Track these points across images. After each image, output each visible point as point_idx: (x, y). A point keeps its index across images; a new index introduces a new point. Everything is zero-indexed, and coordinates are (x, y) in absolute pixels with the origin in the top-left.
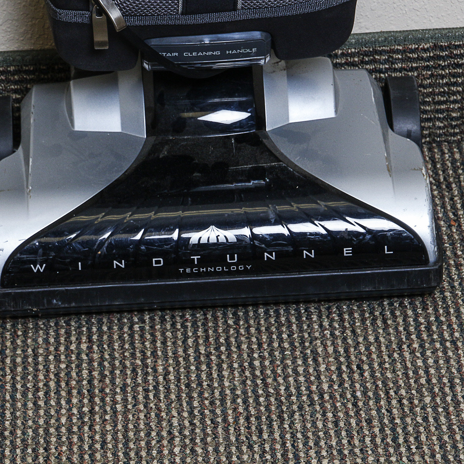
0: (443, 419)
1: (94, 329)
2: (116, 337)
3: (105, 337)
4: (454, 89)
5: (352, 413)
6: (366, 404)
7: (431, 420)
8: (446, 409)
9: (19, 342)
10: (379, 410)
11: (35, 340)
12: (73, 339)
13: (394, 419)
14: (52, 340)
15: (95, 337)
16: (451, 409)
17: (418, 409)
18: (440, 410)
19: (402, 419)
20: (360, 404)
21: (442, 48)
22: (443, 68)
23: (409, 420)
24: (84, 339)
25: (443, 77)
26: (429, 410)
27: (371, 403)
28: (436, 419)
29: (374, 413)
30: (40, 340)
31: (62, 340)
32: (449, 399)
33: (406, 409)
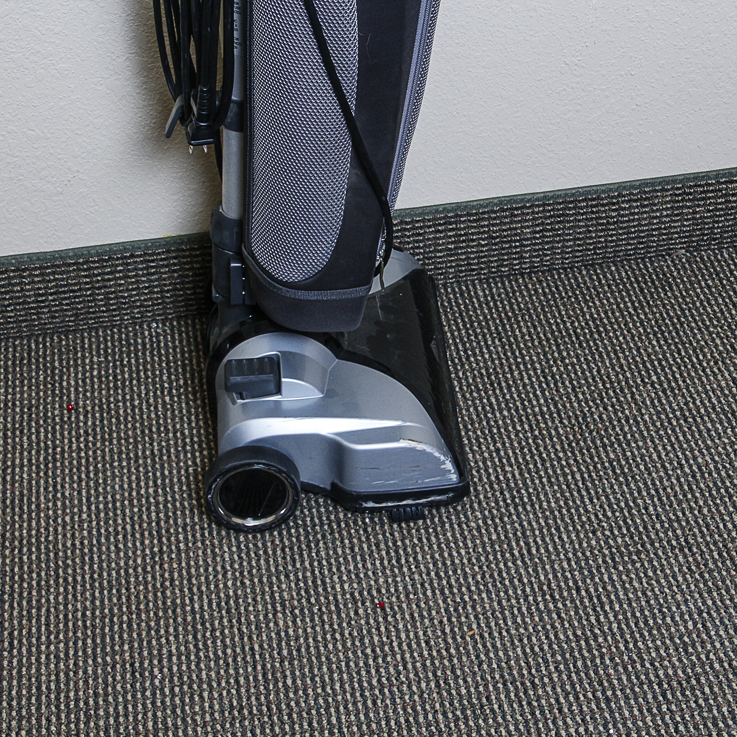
0: (433, 539)
1: (158, 474)
2: (175, 480)
3: (167, 481)
4: (417, 251)
5: (363, 539)
6: (374, 529)
7: (425, 540)
8: (435, 530)
9: (101, 490)
10: (384, 535)
11: (113, 487)
12: (142, 484)
13: (396, 541)
14: (126, 486)
15: (159, 481)
16: (439, 529)
17: (414, 531)
18: (431, 530)
19: (402, 541)
20: (369, 529)
21: (407, 223)
22: (409, 237)
23: (407, 542)
24: (151, 483)
25: (409, 243)
26: (422, 531)
27: (378, 528)
28: (428, 540)
29: (380, 537)
30: (117, 487)
31: (134, 485)
32: (436, 520)
33: (405, 532)
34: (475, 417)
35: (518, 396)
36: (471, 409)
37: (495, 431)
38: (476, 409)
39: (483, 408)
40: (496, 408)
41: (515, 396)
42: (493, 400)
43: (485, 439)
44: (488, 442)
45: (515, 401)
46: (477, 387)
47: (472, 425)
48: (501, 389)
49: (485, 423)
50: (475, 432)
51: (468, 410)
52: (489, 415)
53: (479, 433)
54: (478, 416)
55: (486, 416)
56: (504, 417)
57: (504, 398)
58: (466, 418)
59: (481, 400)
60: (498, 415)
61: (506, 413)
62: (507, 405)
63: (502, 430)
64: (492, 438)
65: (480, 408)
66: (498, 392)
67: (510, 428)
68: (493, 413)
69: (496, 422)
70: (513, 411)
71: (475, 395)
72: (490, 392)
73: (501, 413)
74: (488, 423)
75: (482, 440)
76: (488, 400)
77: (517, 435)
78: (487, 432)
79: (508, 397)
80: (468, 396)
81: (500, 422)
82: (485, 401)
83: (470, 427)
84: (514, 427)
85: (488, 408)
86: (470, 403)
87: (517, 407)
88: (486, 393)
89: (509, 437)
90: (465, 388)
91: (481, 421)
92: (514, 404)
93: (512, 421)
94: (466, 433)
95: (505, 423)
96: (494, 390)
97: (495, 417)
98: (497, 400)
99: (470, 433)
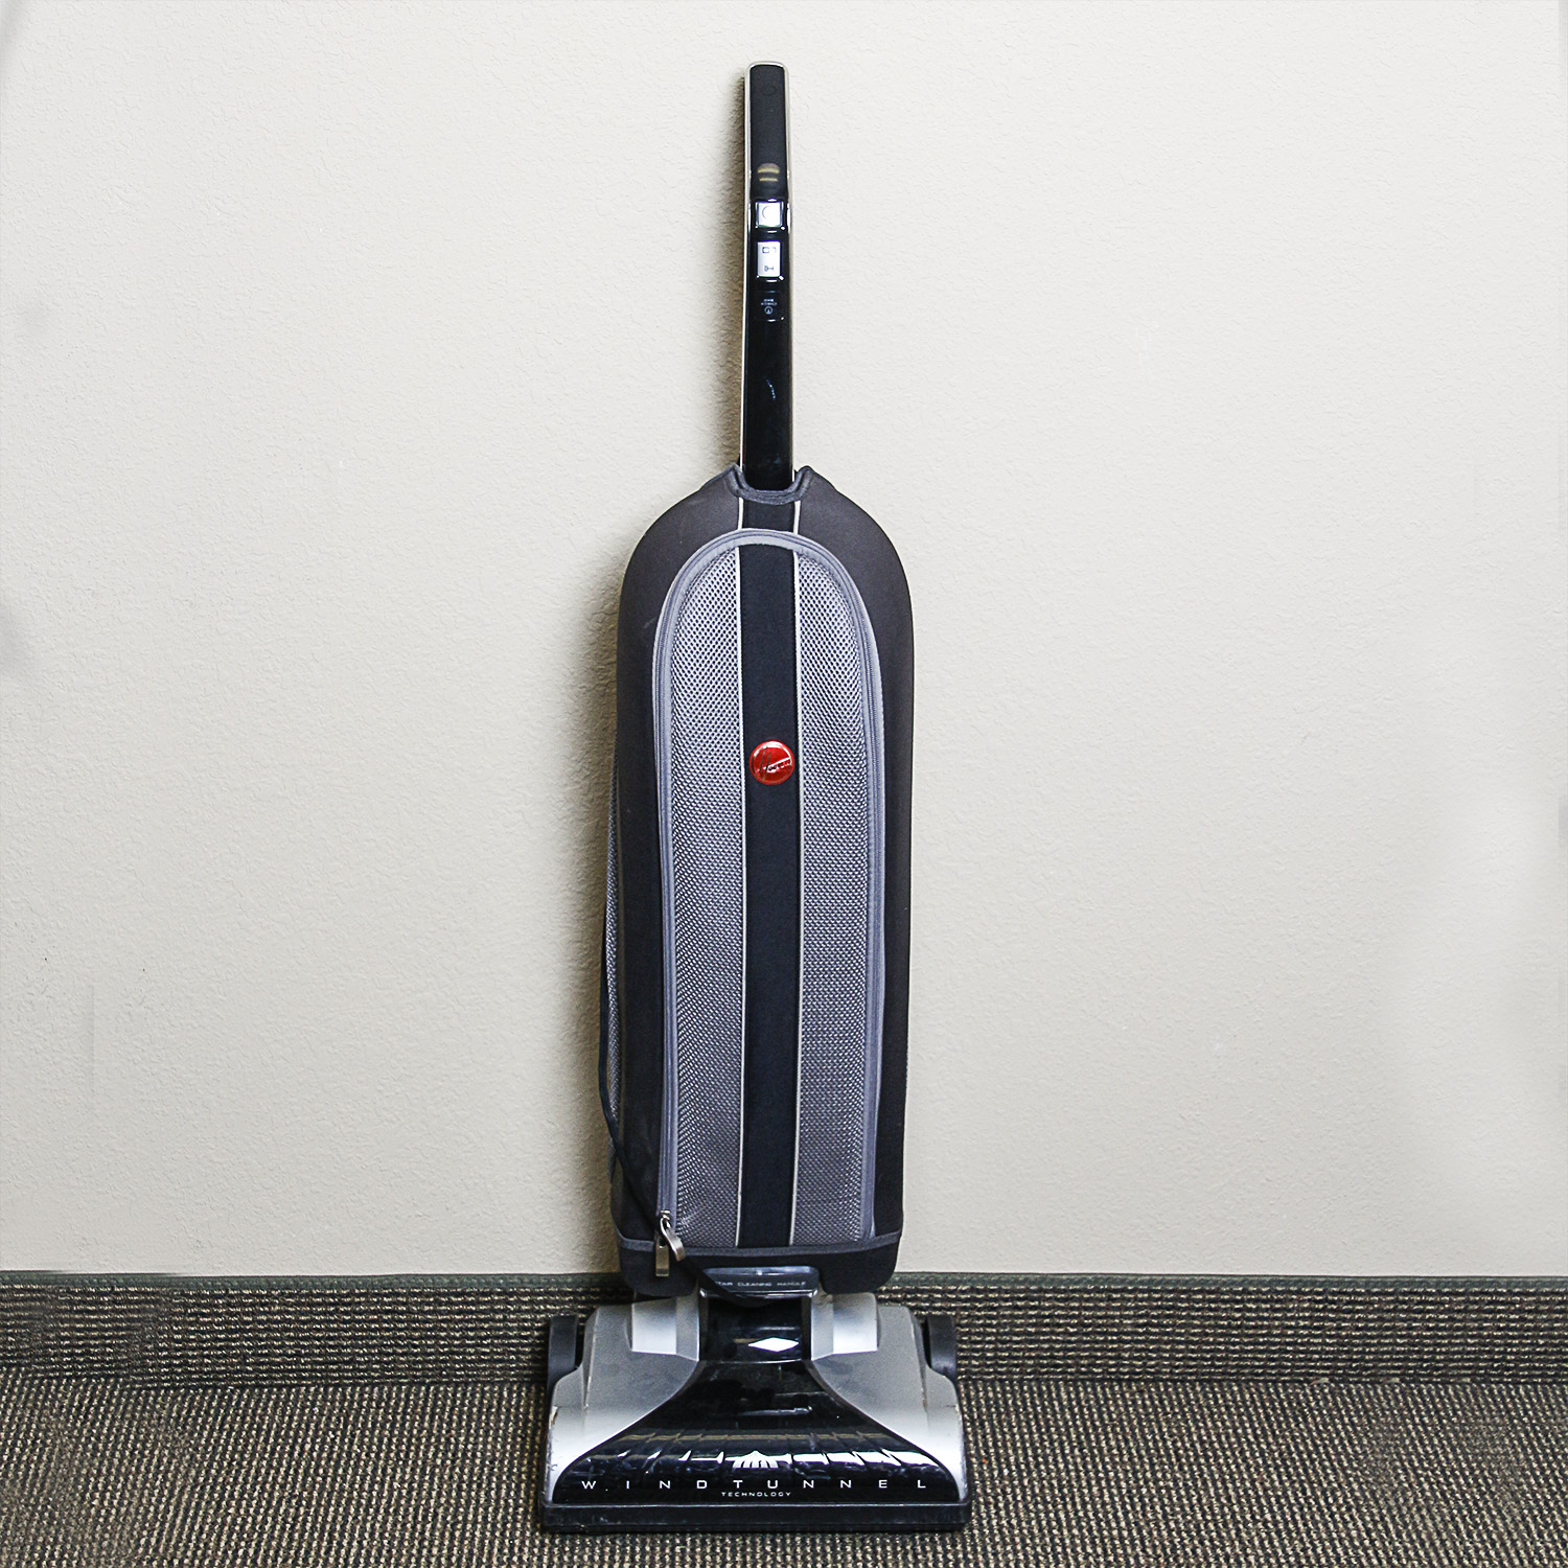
1: (638, 1549)
2: (657, 1558)
3: (647, 1558)
4: (988, 1330)
9: (566, 1558)
11: (581, 1557)
12: (617, 1558)
14: (597, 1558)
15: (638, 1557)
21: (979, 1292)
22: (979, 1310)
24: (627, 1558)
25: (979, 1318)
30: (586, 1557)
31: (607, 1558)
34: (1036, 1531)
35: (1094, 1515)
36: (1033, 1523)
37: (1059, 1549)
38: (1039, 1522)
39: (1049, 1523)
40: (1064, 1524)
41: (1091, 1514)
42: (1062, 1515)
43: (1046, 1557)
44: (1048, 1561)
45: (1090, 1520)
46: (1044, 1498)
47: (1031, 1539)
48: (1074, 1505)
49: (1048, 1539)
50: (1034, 1548)
51: (1029, 1522)
52: (1055, 1532)
53: (1039, 1549)
54: (1040, 1530)
55: (1050, 1532)
56: (1073, 1536)
57: (1076, 1514)
58: (1025, 1531)
59: (1047, 1513)
60: (1065, 1532)
61: (1075, 1532)
62: (1078, 1523)
63: (1069, 1550)
64: (1055, 1557)
65: (1044, 1523)
66: (1069, 1507)
67: (1079, 1549)
68: (1060, 1530)
69: (1062, 1540)
70: (1084, 1531)
71: (1040, 1507)
72: (1060, 1507)
73: (1069, 1531)
74: (1052, 1540)
75: (1041, 1558)
76: (1056, 1514)
77: (1086, 1558)
78: (1049, 1550)
79: (1081, 1514)
80: (1031, 1507)
81: (1067, 1541)
82: (1052, 1515)
83: (1028, 1541)
84: (1084, 1549)
85: (1054, 1524)
86: (1033, 1515)
87: (1091, 1527)
88: (1054, 1506)
89: (1076, 1559)
90: (1029, 1498)
91: (1044, 1536)
92: (1088, 1523)
93: (1082, 1541)
94: (1023, 1548)
95: (1072, 1542)
96: (1065, 1505)
97: (1062, 1534)
98: (1067, 1516)
99: (1028, 1549)
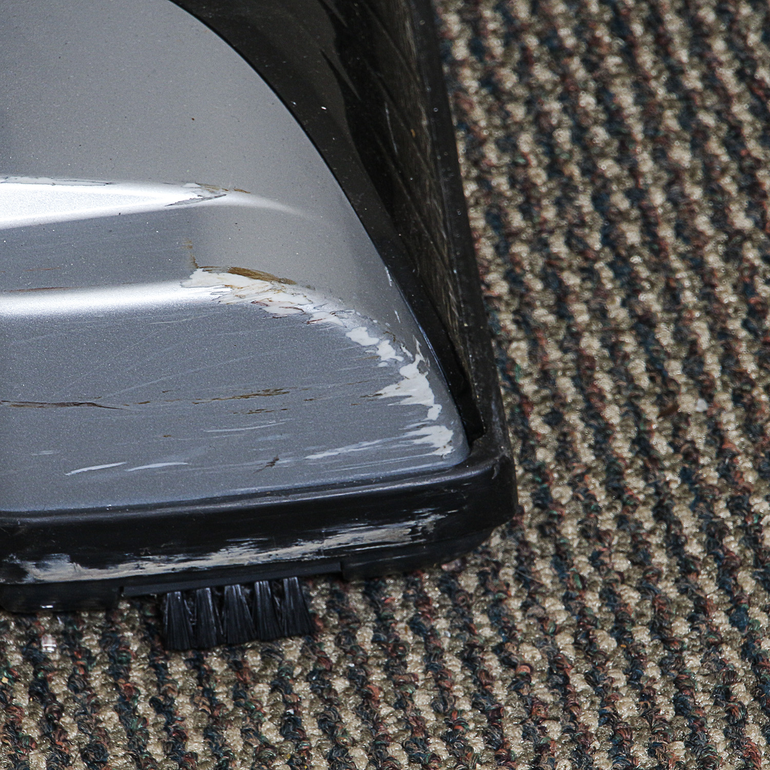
0: (352, 723)
5: (31, 729)
6: (78, 685)
7: (312, 729)
8: (359, 681)
10: (125, 708)
13: (182, 736)
16: (377, 677)
17: (262, 689)
18: (340, 684)
19: (210, 733)
20: (59, 686)
23: (233, 737)
26: (302, 688)
27: (97, 678)
28: (329, 725)
29: (110, 718)
32: (365, 636)
33: (222, 694)
34: (539, 176)
35: (740, 75)
36: (526, 142)
37: (633, 235)
38: (546, 138)
39: (580, 135)
40: (638, 130)
41: (727, 75)
42: (626, 98)
43: (588, 273)
44: (598, 290)
45: (727, 99)
46: (549, 38)
47: (526, 210)
48: (663, 46)
49: (585, 202)
50: (540, 244)
51: (508, 145)
52: (608, 167)
53: (559, 246)
54: (554, 169)
55: (590, 170)
56: (675, 174)
57: (674, 84)
58: (501, 182)
59: (568, 97)
60: (647, 164)
61: (682, 155)
62: (688, 116)
63: (666, 233)
64: (620, 266)
65: (563, 136)
66: (646, 58)
67: (703, 223)
68: (624, 156)
69: (637, 195)
70: (714, 146)
71: (542, 74)
72: (613, 62)
73: (659, 155)
74: (600, 200)
75: (572, 280)
76: (603, 95)
77: (732, 254)
78: (595, 241)
79: (693, 80)
80: (509, 79)
81: (658, 198)
82: (587, 101)
83: (517, 220)
84: (720, 219)
85: (600, 134)
86: (519, 112)
87: (735, 129)
88: (591, 66)
89: (697, 266)
90: (496, 45)
91: (568, 190)
92: (723, 114)
93: (712, 189)
94: (502, 250)
95: (676, 200)
96: (629, 53)
97: (634, 173)
98: (643, 94)
99: (520, 249)
